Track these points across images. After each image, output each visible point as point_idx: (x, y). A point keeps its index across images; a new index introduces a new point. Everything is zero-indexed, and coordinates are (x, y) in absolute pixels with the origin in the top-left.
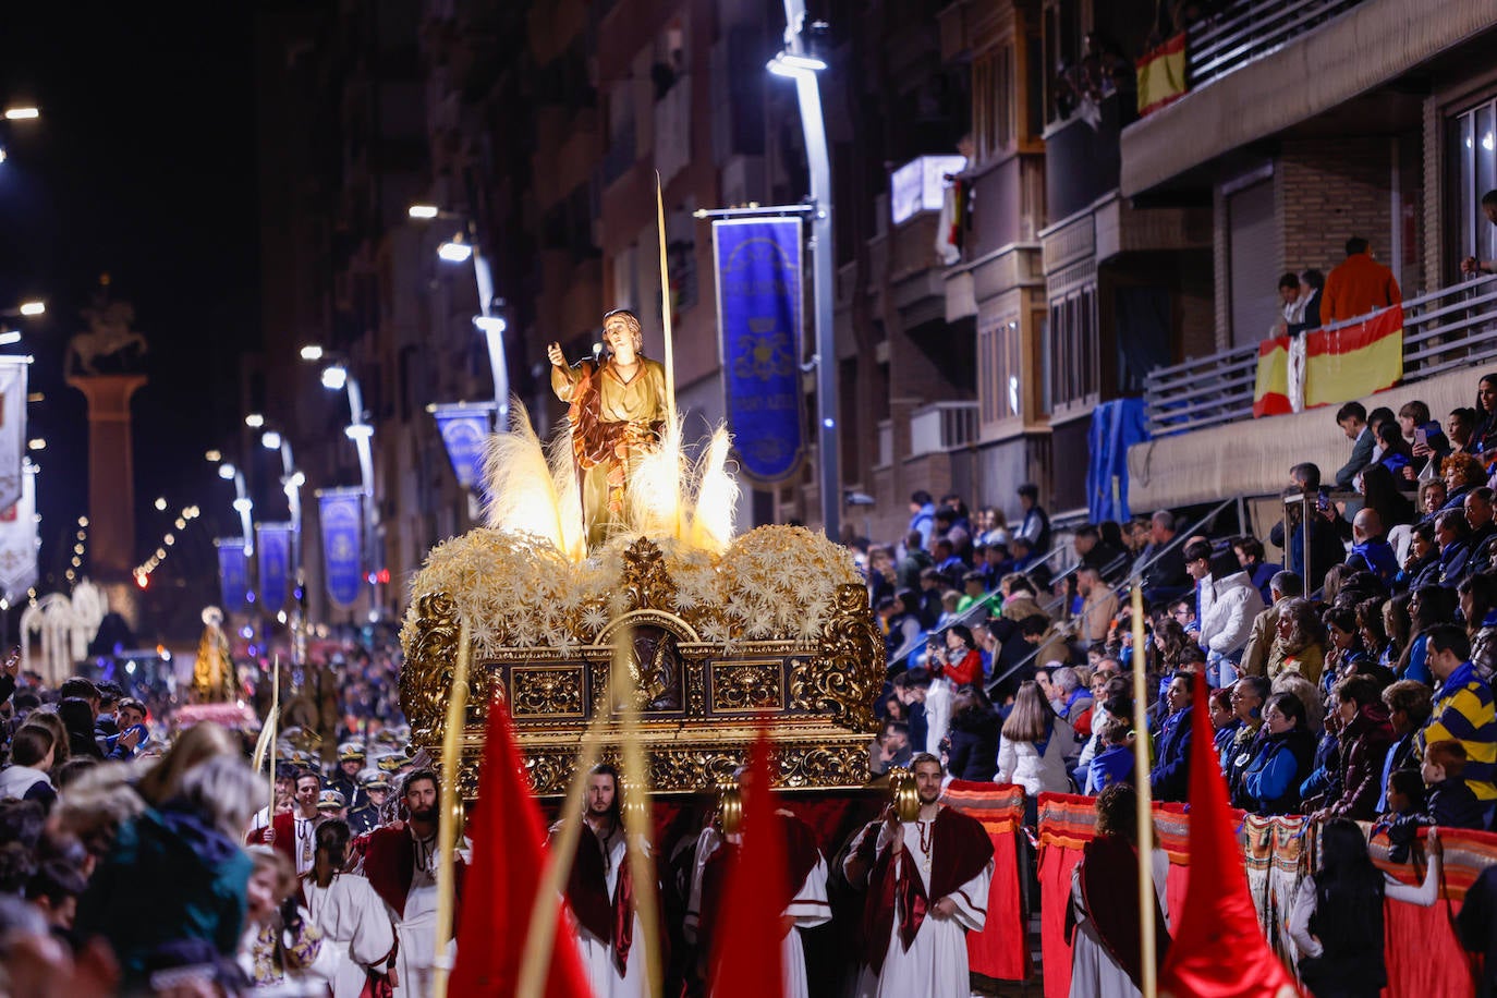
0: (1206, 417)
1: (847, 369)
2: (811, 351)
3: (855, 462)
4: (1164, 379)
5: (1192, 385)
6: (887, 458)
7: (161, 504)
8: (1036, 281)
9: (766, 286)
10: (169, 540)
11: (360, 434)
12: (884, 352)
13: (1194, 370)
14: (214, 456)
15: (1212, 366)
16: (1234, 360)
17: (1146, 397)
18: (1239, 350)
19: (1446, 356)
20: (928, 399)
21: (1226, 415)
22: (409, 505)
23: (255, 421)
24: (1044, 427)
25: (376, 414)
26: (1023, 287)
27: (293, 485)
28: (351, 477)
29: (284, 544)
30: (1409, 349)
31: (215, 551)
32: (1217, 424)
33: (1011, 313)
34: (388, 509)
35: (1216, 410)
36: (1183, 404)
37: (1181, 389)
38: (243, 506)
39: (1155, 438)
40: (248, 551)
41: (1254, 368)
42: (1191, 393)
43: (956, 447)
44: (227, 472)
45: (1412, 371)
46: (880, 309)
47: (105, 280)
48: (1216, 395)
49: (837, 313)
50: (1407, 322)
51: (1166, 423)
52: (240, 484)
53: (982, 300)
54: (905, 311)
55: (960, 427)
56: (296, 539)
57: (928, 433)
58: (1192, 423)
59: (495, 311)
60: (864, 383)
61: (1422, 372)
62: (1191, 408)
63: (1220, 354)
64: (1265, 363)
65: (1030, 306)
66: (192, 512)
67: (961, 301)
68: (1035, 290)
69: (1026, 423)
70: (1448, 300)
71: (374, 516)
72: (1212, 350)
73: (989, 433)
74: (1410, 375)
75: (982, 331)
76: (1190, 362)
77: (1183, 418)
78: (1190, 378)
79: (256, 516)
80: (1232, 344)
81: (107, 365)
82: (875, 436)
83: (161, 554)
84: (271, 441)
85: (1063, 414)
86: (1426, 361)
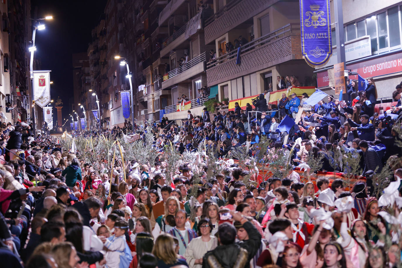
0: (171, 112)
1: (134, 106)
2: (131, 105)
3: (135, 115)
4: (167, 108)
6: (138, 115)
7: (64, 119)
9: (126, 99)
10: (65, 123)
11: (84, 112)
12: (138, 104)
13: (170, 107)
17: (165, 109)
19: (195, 106)
20: (143, 109)
22: (89, 119)
23: (74, 111)
24: (155, 112)
25: (86, 110)
27: (78, 117)
28: (83, 117)
30: (191, 105)
31: (70, 124)
32: (173, 112)
33: (151, 100)
34: (87, 120)
37: (169, 109)
39: (166, 114)
40: (73, 124)
43: (146, 114)
44: (71, 116)
45: (192, 108)
46: (137, 100)
47: (59, 97)
48: (173, 109)
49: (133, 101)
50: (191, 102)
51: (167, 112)
53: (148, 99)
54: (140, 100)
55: (146, 112)
56: (78, 123)
57: (143, 112)
59: (98, 100)
60: (136, 108)
63: (173, 105)
64: (177, 106)
65: (153, 100)
66: (68, 120)
67: (146, 99)
68: (153, 98)
69: (153, 112)
70: (195, 100)
73: (149, 113)
75: (148, 102)
77: (169, 112)
79: (74, 120)
81: (59, 106)
82: (137, 113)
84: (75, 113)
85: (157, 111)
86: (193, 106)
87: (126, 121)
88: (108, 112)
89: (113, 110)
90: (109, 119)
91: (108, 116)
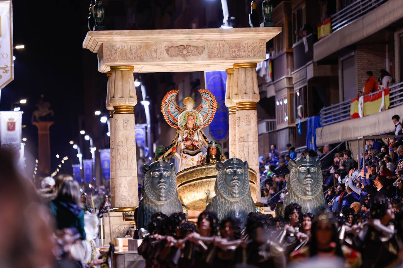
0: (337, 120)
4: (325, 110)
5: (333, 112)
7: (58, 156)
8: (291, 86)
10: (60, 166)
13: (334, 108)
14: (71, 142)
15: (338, 106)
16: (344, 104)
17: (321, 115)
18: (345, 102)
19: (401, 101)
20: (262, 119)
21: (342, 119)
23: (82, 132)
24: (294, 125)
26: (288, 88)
27: (93, 150)
29: (90, 165)
30: (391, 99)
31: (72, 168)
32: (340, 122)
33: (285, 93)
35: (339, 118)
36: (330, 117)
37: (330, 113)
38: (80, 156)
39: (323, 126)
40: (81, 168)
41: (349, 106)
42: (333, 114)
43: (270, 131)
44: (75, 147)
47: (42, 96)
48: (339, 114)
50: (390, 92)
51: (326, 122)
52: (79, 150)
53: (277, 91)
55: (271, 126)
56: (94, 164)
57: (262, 127)
58: (333, 122)
59: (146, 99)
61: (395, 105)
62: (333, 118)
63: (341, 102)
64: (353, 105)
65: (289, 93)
66: (66, 158)
67: (271, 92)
68: (291, 89)
69: (289, 124)
70: (401, 86)
72: (339, 102)
73: (279, 127)
74: (391, 106)
75: (277, 100)
76: (333, 106)
77: (331, 121)
78: (333, 110)
79: (83, 158)
80: (343, 100)
81: (43, 119)
83: (58, 170)
84: (87, 138)
85: (299, 121)
86: (395, 102)
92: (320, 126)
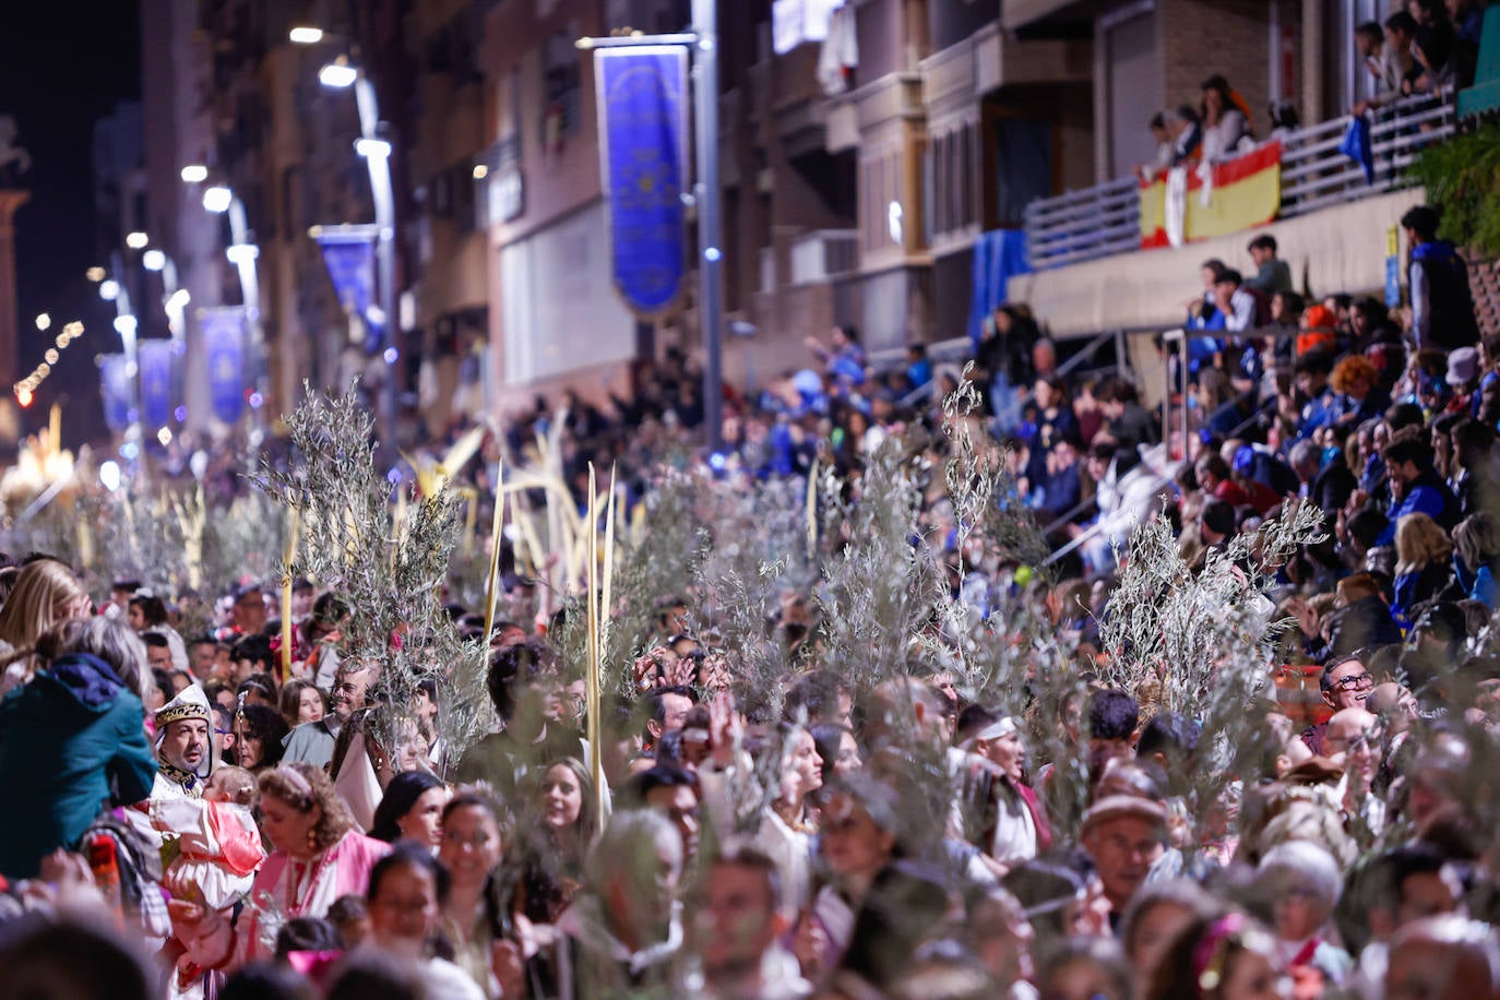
0: (1087, 249)
1: (730, 197)
2: (694, 180)
3: (738, 285)
4: (1045, 212)
5: (1074, 218)
6: (769, 284)
7: (43, 321)
8: (918, 112)
9: (649, 117)
10: (52, 356)
11: (243, 255)
12: (767, 181)
13: (1075, 203)
14: (95, 273)
15: (1092, 199)
16: (1115, 193)
17: (1027, 230)
18: (1120, 182)
19: (1324, 192)
20: (810, 227)
21: (1106, 247)
22: (292, 326)
23: (137, 240)
24: (926, 258)
25: (260, 232)
26: (905, 118)
27: (175, 305)
28: (233, 297)
29: (165, 363)
30: (1285, 184)
31: (98, 368)
32: (1096, 257)
33: (895, 140)
34: (271, 328)
35: (1095, 243)
36: (1063, 236)
38: (126, 325)
39: (1034, 271)
40: (131, 370)
41: (1135, 201)
42: (1072, 226)
43: (839, 275)
44: (109, 289)
45: (1289, 207)
46: (763, 137)
48: (1095, 228)
49: (722, 141)
50: (1285, 158)
52: (123, 303)
53: (866, 129)
54: (788, 140)
55: (842, 257)
56: (177, 358)
57: (810, 262)
58: (1073, 255)
59: (378, 134)
60: (747, 214)
61: (1301, 206)
62: (1071, 241)
63: (1103, 185)
64: (1147, 197)
65: (911, 137)
66: (75, 329)
67: (842, 132)
68: (917, 121)
69: (909, 254)
70: (1326, 136)
71: (257, 336)
72: (1090, 181)
73: (871, 263)
74: (1287, 210)
75: (865, 160)
76: (1070, 195)
77: (1063, 251)
78: (1071, 211)
79: (144, 332)
80: (1111, 175)
82: (756, 265)
83: (43, 370)
84: (154, 261)
85: (945, 245)
86: (1304, 196)
87: (645, 335)
88: (470, 256)
89: (527, 237)
90: (478, 320)
91: (472, 296)
92: (1025, 269)
